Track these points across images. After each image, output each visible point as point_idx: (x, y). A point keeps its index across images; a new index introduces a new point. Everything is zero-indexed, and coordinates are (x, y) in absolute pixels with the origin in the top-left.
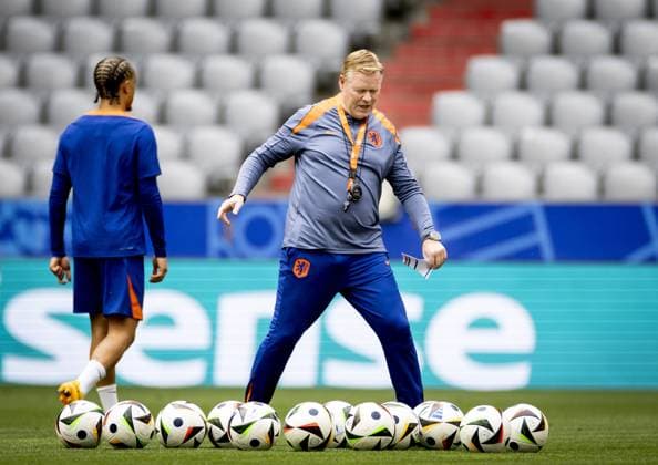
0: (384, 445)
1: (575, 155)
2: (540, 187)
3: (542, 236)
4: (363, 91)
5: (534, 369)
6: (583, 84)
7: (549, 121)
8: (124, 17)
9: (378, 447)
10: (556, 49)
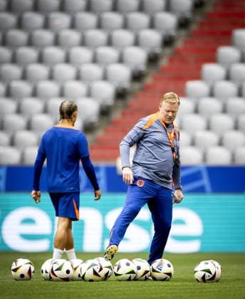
0: (132, 278)
1: (221, 143)
2: (205, 158)
3: (205, 181)
4: (169, 111)
5: (202, 243)
6: (225, 110)
7: (208, 128)
8: (11, 80)
9: (129, 279)
10: (212, 94)
